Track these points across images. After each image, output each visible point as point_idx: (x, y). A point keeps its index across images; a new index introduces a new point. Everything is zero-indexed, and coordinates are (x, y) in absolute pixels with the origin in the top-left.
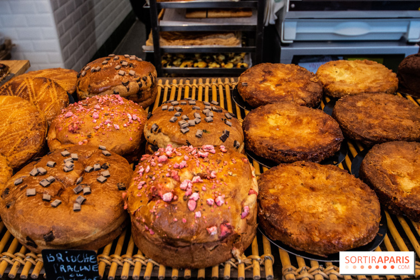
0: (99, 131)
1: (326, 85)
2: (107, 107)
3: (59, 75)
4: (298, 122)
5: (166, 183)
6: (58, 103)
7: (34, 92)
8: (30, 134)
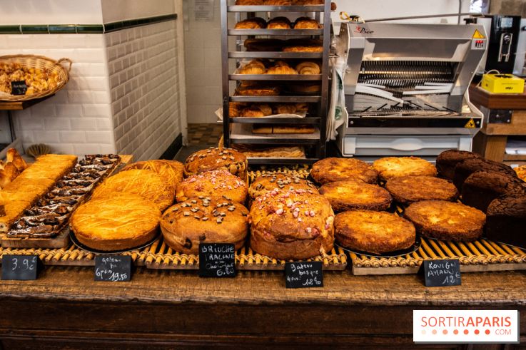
1: (380, 172)
2: (220, 177)
4: (359, 191)
5: (278, 205)
8: (164, 193)
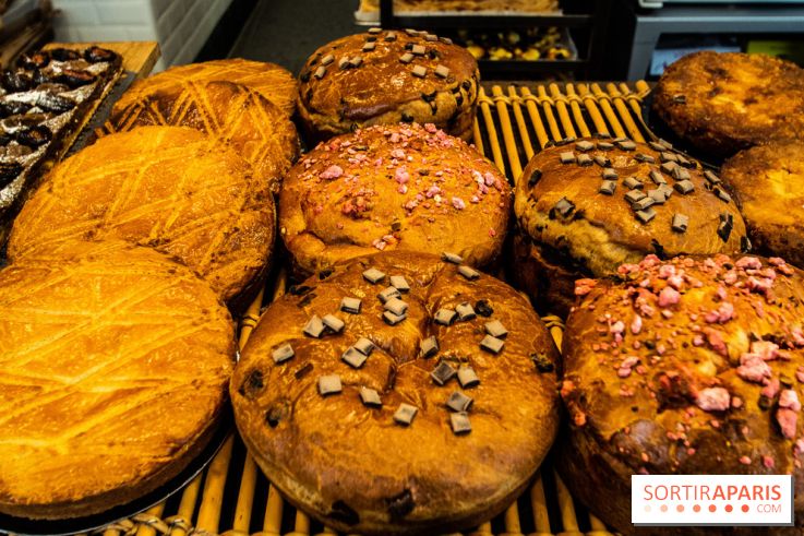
0: (418, 213)
2: (418, 155)
3: (245, 75)
5: (697, 362)
6: (278, 142)
7: (214, 117)
8: (242, 219)
